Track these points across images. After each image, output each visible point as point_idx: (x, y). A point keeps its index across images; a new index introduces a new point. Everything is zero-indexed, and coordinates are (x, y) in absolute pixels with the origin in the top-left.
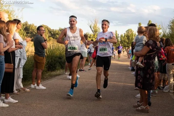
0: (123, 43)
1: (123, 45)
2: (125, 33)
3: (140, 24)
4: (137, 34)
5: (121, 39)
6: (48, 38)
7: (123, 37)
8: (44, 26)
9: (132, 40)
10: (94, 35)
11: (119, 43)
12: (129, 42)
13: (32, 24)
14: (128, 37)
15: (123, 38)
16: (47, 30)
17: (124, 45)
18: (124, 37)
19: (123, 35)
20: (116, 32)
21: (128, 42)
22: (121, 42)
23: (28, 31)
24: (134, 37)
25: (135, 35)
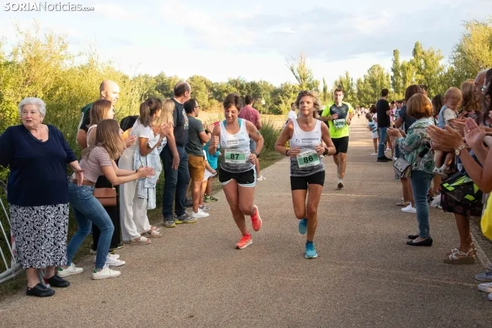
0: (363, 96)
2: (367, 74)
3: (395, 52)
4: (393, 75)
5: (358, 89)
6: (207, 101)
7: (362, 83)
8: (198, 77)
10: (301, 86)
12: (375, 93)
13: (173, 76)
14: (373, 82)
15: (362, 86)
16: (205, 86)
17: (366, 99)
18: (365, 83)
19: (363, 80)
20: (347, 74)
21: (373, 92)
22: (359, 93)
23: (166, 90)
24: (385, 82)
25: (388, 76)
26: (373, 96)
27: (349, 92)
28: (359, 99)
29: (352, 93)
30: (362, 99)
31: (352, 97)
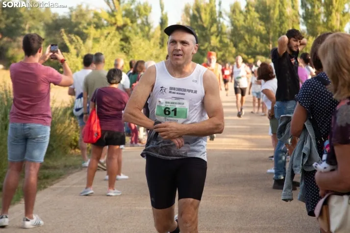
0: (242, 38)
1: (244, 49)
5: (233, 24)
7: (241, 12)
9: (281, 25)
11: (227, 40)
12: (268, 33)
15: (242, 18)
17: (249, 46)
18: (248, 11)
21: (264, 32)
22: (236, 35)
24: (289, 11)
26: (265, 39)
27: (214, 29)
28: (236, 46)
29: (220, 33)
30: (241, 45)
31: (221, 41)
